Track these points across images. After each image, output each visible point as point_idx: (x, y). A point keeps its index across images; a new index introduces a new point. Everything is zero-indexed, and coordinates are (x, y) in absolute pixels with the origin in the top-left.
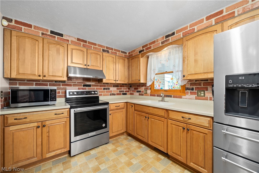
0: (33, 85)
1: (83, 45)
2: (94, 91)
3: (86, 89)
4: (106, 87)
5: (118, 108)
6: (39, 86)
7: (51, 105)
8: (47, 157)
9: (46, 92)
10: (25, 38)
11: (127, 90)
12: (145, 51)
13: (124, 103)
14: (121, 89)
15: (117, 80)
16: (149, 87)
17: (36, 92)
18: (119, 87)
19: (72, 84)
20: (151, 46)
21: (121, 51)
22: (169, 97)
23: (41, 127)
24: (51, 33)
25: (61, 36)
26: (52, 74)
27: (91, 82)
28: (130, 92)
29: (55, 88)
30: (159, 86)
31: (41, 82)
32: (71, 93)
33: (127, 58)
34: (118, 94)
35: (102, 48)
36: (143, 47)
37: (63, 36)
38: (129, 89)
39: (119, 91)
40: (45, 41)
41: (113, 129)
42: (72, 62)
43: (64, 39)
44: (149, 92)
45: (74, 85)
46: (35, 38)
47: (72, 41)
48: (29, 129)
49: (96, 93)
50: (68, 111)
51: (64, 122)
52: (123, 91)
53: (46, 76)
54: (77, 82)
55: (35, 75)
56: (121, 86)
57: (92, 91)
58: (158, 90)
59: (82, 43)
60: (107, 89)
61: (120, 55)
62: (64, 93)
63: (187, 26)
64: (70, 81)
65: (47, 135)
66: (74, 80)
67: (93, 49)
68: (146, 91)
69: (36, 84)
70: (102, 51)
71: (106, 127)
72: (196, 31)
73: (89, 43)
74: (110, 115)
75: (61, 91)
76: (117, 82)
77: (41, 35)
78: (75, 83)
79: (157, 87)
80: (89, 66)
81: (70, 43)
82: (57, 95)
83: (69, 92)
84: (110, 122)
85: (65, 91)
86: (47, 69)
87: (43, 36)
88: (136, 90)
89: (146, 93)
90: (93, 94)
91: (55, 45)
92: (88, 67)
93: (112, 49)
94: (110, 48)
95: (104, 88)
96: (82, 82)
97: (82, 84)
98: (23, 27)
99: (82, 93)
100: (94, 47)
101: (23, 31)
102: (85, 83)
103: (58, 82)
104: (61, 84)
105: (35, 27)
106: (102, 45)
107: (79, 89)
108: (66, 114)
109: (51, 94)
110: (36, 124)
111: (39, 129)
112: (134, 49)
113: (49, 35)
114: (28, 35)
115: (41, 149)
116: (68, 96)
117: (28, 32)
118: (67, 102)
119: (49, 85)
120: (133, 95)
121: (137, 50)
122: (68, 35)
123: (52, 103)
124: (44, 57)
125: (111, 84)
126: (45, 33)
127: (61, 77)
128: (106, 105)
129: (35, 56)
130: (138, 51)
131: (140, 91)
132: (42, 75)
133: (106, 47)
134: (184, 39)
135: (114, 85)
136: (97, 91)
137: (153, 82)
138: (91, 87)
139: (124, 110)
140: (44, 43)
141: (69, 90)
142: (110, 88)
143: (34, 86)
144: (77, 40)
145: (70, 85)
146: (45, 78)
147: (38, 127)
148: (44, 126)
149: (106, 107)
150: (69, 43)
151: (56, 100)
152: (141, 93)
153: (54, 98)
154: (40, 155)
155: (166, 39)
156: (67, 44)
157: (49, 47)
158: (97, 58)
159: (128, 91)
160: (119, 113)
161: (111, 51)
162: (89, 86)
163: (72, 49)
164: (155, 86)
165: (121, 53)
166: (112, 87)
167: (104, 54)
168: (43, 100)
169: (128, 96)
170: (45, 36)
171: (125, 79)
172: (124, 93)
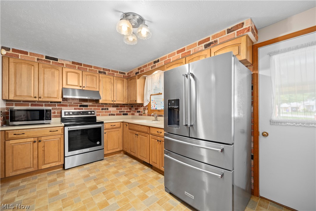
0: (28, 106)
1: (78, 67)
2: (91, 112)
3: (83, 109)
4: (105, 108)
5: (113, 127)
6: (34, 106)
7: (46, 124)
8: (42, 168)
9: (41, 112)
10: (22, 64)
11: (129, 110)
12: (140, 73)
13: (120, 123)
14: (122, 109)
15: (114, 100)
16: (147, 108)
17: (33, 112)
18: (119, 108)
19: (68, 104)
20: (144, 70)
21: (119, 72)
22: (161, 117)
23: (37, 142)
24: (46, 58)
25: (56, 61)
26: (48, 95)
27: (88, 102)
28: (131, 113)
29: (50, 108)
30: (154, 107)
31: (36, 103)
32: (67, 113)
33: (126, 79)
34: (117, 115)
35: (98, 70)
36: (139, 69)
37: (57, 61)
38: (130, 109)
39: (119, 111)
40: (41, 65)
41: (108, 147)
42: (67, 84)
43: (58, 63)
44: (146, 112)
45: (70, 106)
46: (31, 63)
47: (67, 65)
48: (26, 143)
49: (93, 113)
50: (62, 129)
51: (58, 139)
52: (124, 112)
53: (42, 98)
54: (73, 102)
55: (31, 97)
56: (121, 106)
57: (88, 111)
58: (154, 110)
59: (77, 66)
60: (105, 109)
61: (118, 76)
62: (60, 113)
63: (167, 56)
64: (66, 102)
65: (43, 149)
66: (70, 100)
67: (89, 71)
68: (145, 111)
69: (32, 105)
70: (98, 72)
71: (100, 144)
72: (171, 61)
73: (85, 65)
74: (105, 133)
75: (56, 111)
76: (115, 103)
77: (36, 61)
78: (72, 103)
79: (153, 107)
80: (84, 87)
81: (65, 66)
82: (52, 115)
83: (65, 112)
84: (105, 141)
85: (60, 111)
86: (42, 91)
87: (38, 62)
88: (137, 110)
89: (144, 113)
90: (90, 114)
91: (50, 69)
92: (84, 89)
93: (109, 70)
94: (107, 69)
95: (102, 108)
96: (79, 102)
97: (79, 105)
98: (20, 54)
99: (78, 113)
100: (89, 69)
101: (20, 58)
102: (82, 103)
103: (53, 103)
104: (57, 105)
105: (31, 54)
106: (98, 66)
107: (75, 109)
108: (60, 132)
109: (46, 114)
110: (32, 139)
111: (36, 144)
112: (132, 70)
113: (44, 60)
114: (24, 61)
115: (37, 161)
116: (63, 116)
117: (24, 59)
118: (63, 122)
119: (44, 106)
120: (134, 115)
121: (134, 71)
122: (62, 59)
123: (48, 121)
124: (39, 80)
125: (109, 104)
126: (40, 58)
127: (57, 98)
128: (100, 124)
129: (31, 80)
130: (135, 73)
131: (139, 112)
132: (37, 96)
133: (102, 69)
134: (165, 66)
135: (113, 106)
136: (94, 111)
137: (150, 102)
138: (88, 107)
139: (121, 130)
140: (39, 67)
141: (65, 110)
142: (109, 108)
143: (30, 107)
144: (72, 64)
145: (66, 106)
146: (40, 100)
147: (35, 142)
148: (40, 141)
149: (101, 126)
150: (63, 66)
151: (51, 119)
152: (140, 113)
153: (49, 117)
154: (36, 167)
155: (154, 64)
156: (62, 68)
157: (44, 71)
158: (93, 80)
159: (130, 112)
160: (115, 132)
161: (108, 72)
162: (86, 106)
163: (67, 72)
164: (151, 106)
165: (119, 74)
166: (111, 107)
167: (100, 75)
168: (38, 119)
169: (130, 116)
170: (40, 61)
171: (124, 100)
172: (125, 113)
